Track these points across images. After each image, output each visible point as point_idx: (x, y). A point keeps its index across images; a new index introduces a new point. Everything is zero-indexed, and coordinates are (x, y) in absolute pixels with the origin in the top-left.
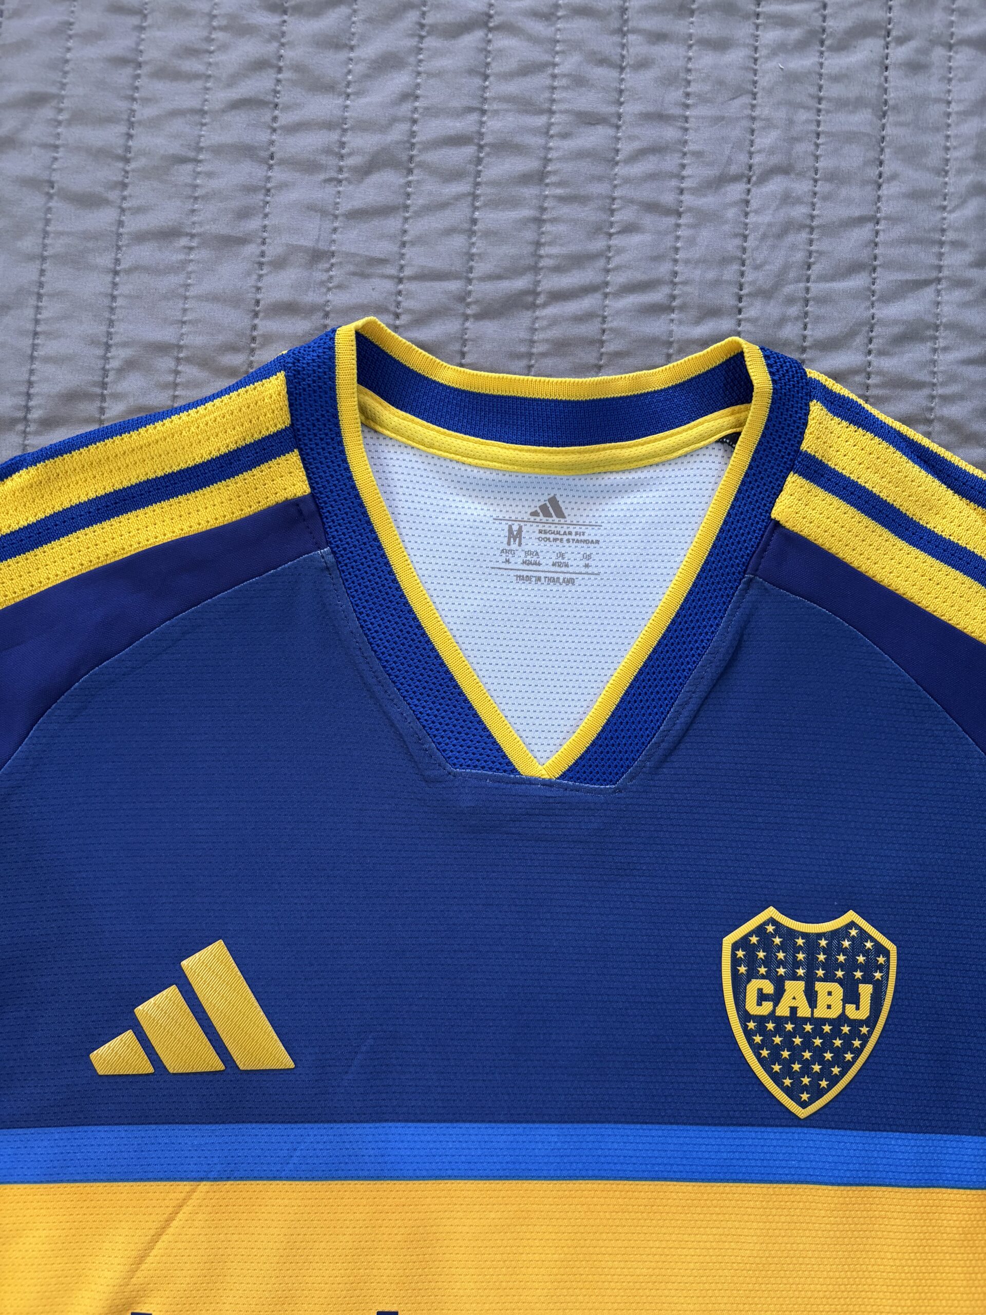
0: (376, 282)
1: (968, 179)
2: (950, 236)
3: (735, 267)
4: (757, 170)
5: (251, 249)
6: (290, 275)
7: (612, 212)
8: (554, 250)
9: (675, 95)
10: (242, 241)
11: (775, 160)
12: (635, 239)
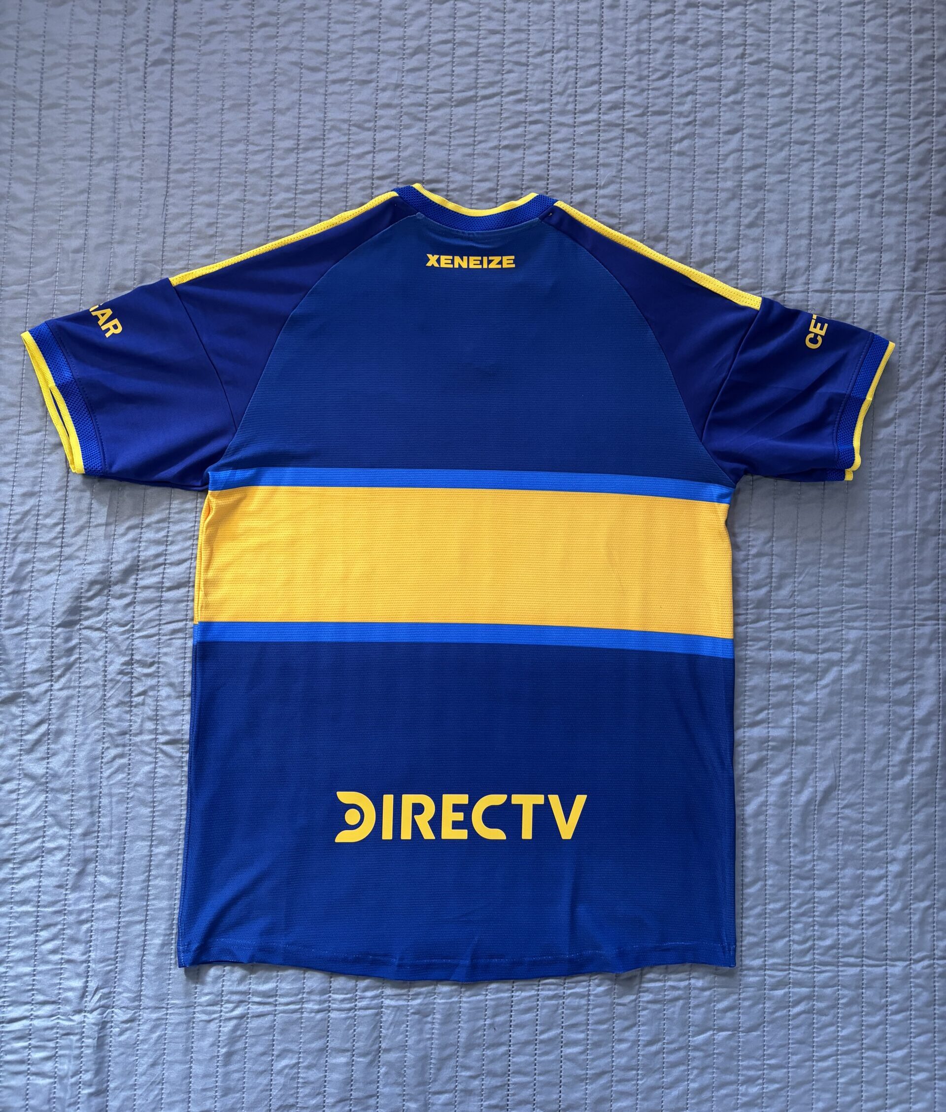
0: (418, 95)
1: (634, 48)
2: (628, 70)
3: (549, 84)
4: (556, 49)
5: (373, 85)
6: (388, 94)
7: (503, 66)
8: (483, 81)
9: (525, 22)
10: (370, 82)
11: (563, 44)
12: (512, 75)
